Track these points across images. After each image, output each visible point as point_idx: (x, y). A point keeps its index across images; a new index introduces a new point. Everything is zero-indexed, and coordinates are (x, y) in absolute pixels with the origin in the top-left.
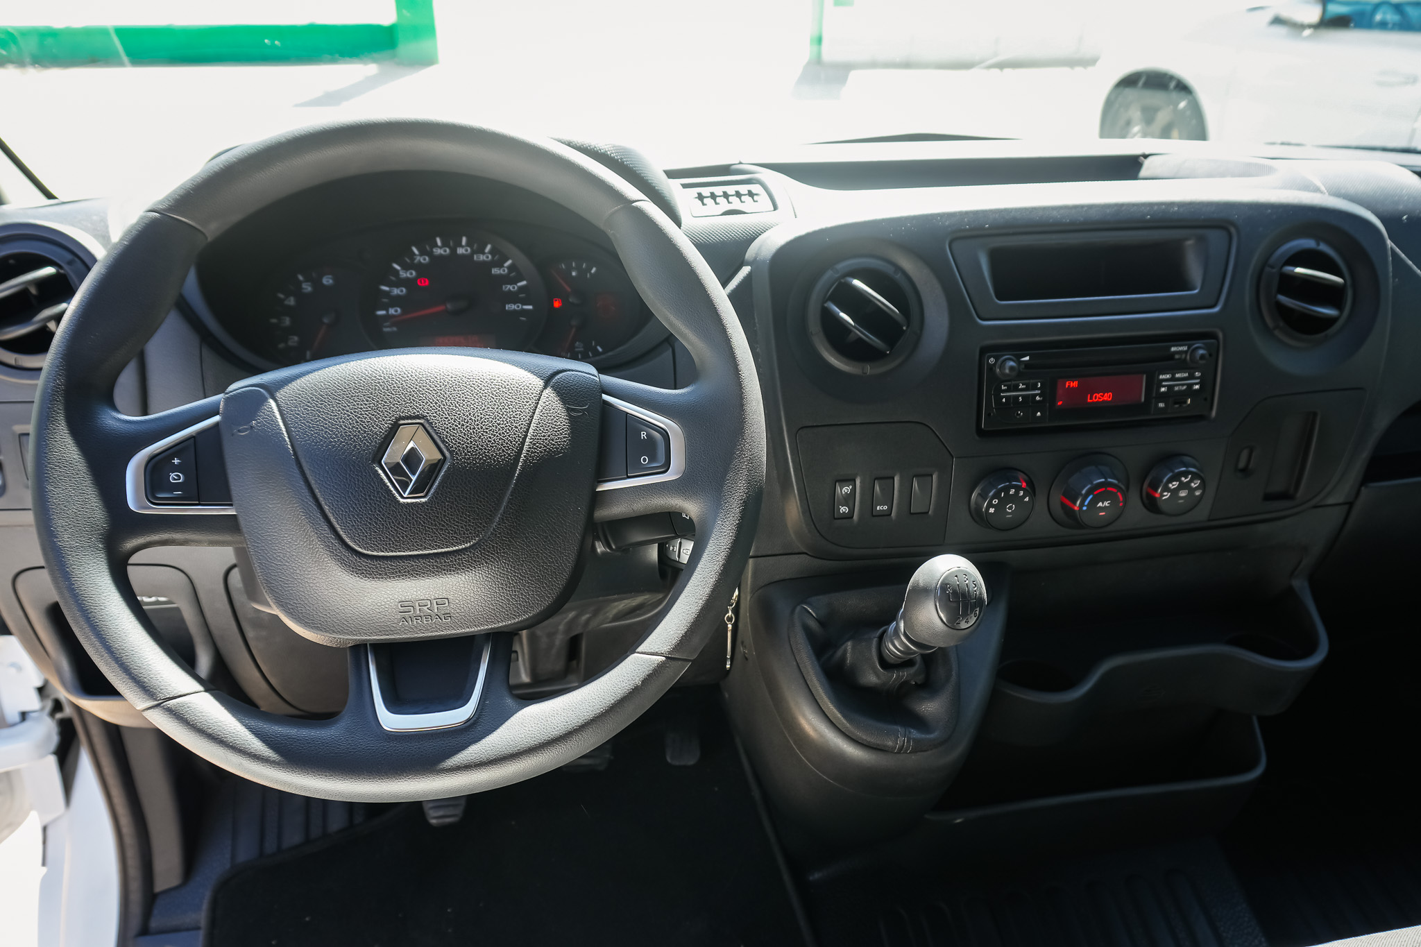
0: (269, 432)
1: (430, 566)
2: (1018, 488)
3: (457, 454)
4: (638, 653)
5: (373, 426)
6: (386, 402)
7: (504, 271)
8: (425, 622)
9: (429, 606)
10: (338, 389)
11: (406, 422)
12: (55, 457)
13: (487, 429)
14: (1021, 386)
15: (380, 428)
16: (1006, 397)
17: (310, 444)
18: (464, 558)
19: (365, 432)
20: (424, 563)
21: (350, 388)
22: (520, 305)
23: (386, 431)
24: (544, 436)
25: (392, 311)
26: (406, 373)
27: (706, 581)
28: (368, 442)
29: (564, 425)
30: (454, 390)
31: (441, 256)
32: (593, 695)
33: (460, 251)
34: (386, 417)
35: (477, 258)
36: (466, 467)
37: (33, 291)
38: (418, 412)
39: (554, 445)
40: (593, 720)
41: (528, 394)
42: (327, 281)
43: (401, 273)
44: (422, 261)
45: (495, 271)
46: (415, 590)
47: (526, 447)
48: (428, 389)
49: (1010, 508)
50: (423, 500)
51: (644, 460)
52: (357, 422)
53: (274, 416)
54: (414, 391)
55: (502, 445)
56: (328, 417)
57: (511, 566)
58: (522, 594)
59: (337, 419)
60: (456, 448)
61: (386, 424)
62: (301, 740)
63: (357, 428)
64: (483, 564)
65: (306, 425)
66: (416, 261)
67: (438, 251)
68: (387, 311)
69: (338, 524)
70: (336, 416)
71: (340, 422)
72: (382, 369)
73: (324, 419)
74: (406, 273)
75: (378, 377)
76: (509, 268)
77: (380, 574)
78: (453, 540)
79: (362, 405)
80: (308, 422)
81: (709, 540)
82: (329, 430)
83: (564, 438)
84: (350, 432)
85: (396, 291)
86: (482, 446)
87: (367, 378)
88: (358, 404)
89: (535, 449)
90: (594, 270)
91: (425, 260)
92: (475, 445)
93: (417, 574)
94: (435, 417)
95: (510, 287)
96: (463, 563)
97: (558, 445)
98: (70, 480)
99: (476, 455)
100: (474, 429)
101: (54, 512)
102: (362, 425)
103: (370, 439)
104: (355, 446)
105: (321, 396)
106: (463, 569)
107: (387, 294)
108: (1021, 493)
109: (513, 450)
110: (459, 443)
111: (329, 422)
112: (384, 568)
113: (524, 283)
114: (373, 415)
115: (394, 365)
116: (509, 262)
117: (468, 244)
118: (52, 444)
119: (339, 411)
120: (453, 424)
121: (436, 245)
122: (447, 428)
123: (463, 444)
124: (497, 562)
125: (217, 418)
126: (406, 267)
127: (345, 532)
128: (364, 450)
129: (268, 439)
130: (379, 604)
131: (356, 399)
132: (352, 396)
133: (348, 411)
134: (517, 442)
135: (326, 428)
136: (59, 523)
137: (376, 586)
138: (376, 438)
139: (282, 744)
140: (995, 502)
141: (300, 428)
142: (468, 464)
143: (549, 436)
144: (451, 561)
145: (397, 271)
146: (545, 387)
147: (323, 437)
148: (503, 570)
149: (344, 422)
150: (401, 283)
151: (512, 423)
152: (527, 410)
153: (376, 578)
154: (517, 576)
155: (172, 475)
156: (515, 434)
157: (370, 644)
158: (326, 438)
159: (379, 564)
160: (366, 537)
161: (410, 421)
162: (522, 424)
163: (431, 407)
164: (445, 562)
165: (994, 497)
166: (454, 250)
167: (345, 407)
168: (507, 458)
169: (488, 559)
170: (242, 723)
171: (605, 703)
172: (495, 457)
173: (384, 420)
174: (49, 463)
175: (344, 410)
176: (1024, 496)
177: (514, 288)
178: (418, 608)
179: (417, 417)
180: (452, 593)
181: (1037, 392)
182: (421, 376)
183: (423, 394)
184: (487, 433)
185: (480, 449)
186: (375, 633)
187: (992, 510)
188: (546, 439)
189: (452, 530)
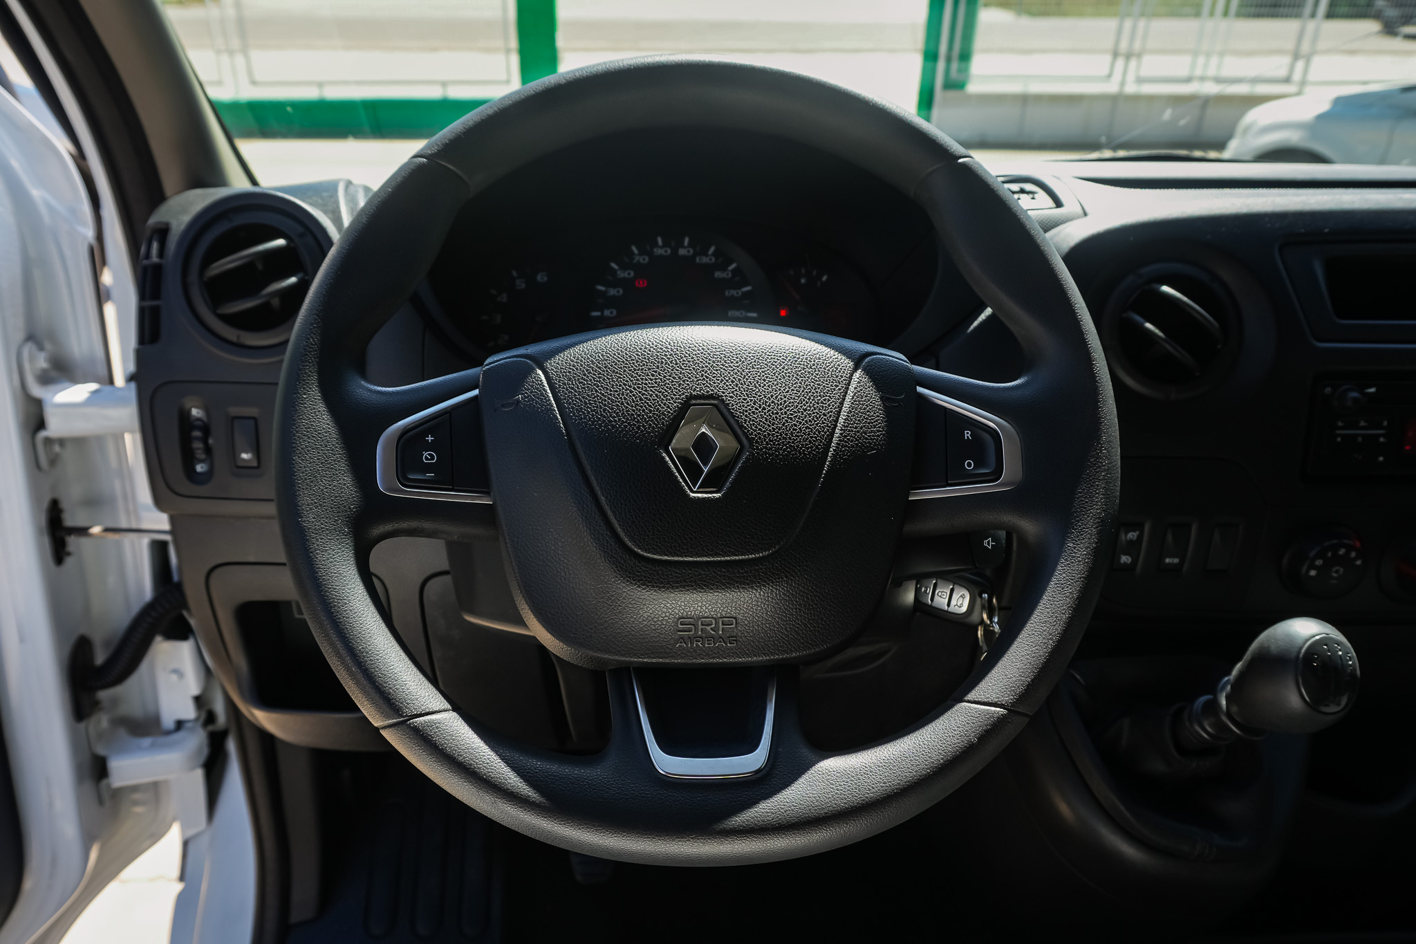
0: (538, 408)
1: (720, 576)
2: (1350, 548)
3: (757, 442)
4: (969, 702)
5: (660, 405)
6: (674, 378)
7: (728, 275)
8: (707, 645)
9: (713, 626)
10: (619, 361)
11: (698, 401)
12: (304, 425)
13: (792, 415)
14: (1362, 424)
15: (668, 407)
16: (1342, 436)
17: (586, 423)
18: (762, 569)
19: (651, 411)
20: (714, 572)
21: (632, 360)
22: (744, 313)
23: (674, 412)
24: (856, 428)
25: (607, 313)
26: (697, 345)
27: (1056, 617)
28: (654, 423)
29: (878, 416)
30: (753, 368)
31: (661, 256)
32: (915, 752)
33: (682, 252)
34: (674, 395)
35: (700, 260)
36: (767, 458)
37: (260, 267)
38: (712, 390)
39: (866, 439)
40: (917, 783)
41: (837, 377)
42: (541, 278)
43: (619, 272)
44: (641, 261)
45: (718, 274)
46: (700, 604)
47: (835, 440)
48: (723, 365)
49: (1337, 572)
50: (717, 495)
51: (969, 465)
52: (641, 399)
53: (544, 389)
54: (707, 367)
55: (809, 434)
56: (607, 393)
57: (813, 582)
58: (822, 619)
59: (618, 395)
60: (756, 436)
61: (675, 402)
62: (563, 778)
63: (641, 407)
64: (782, 578)
65: (581, 401)
66: (635, 261)
67: (659, 251)
68: (603, 313)
69: (616, 519)
70: (616, 391)
71: (621, 398)
72: (669, 340)
73: (603, 395)
74: (624, 273)
75: (664, 349)
76: (733, 271)
77: (662, 583)
78: (749, 546)
79: (646, 380)
80: (583, 397)
81: (1056, 566)
82: (609, 407)
83: (878, 431)
84: (634, 411)
85: (612, 292)
86: (786, 434)
87: (652, 349)
88: (642, 379)
89: (846, 442)
90: (825, 278)
91: (644, 260)
92: (777, 432)
93: (705, 585)
94: (732, 397)
95: (733, 292)
96: (759, 575)
97: (871, 439)
98: (318, 453)
99: (779, 445)
100: (777, 413)
101: (300, 487)
102: (647, 403)
103: (657, 420)
104: (638, 428)
105: (600, 368)
106: (759, 583)
107: (603, 294)
108: (1353, 554)
109: (821, 442)
110: (760, 429)
111: (609, 398)
112: (667, 575)
113: (749, 288)
114: (660, 392)
115: (682, 337)
116: (733, 266)
117: (690, 245)
118: (302, 411)
119: (620, 386)
120: (753, 407)
121: (656, 245)
122: (746, 411)
123: (764, 431)
124: (798, 577)
125: (476, 392)
126: (624, 267)
127: (624, 529)
128: (650, 433)
129: (537, 415)
130: (655, 620)
131: (640, 373)
132: (635, 370)
133: (630, 387)
134: (825, 433)
135: (605, 405)
136: (305, 499)
137: (655, 598)
138: (663, 419)
139: (542, 781)
140: (1319, 562)
141: (575, 404)
142: (770, 455)
143: (861, 428)
144: (746, 572)
145: (614, 271)
146: (855, 370)
147: (602, 415)
148: (804, 588)
149: (625, 399)
150: (617, 283)
151: (820, 409)
152: (837, 394)
153: (657, 587)
154: (818, 597)
155: (425, 454)
156: (824, 423)
157: (634, 668)
158: (605, 417)
159: (661, 570)
160: (648, 536)
161: (702, 401)
162: (831, 412)
163: (727, 385)
164: (739, 572)
165: (1317, 557)
166: (675, 251)
167: (627, 381)
168: (814, 450)
169: (789, 573)
170: (496, 752)
171: (933, 762)
172: (801, 448)
173: (672, 398)
174: (297, 432)
175: (625, 385)
176: (1356, 558)
177: (737, 293)
178: (700, 627)
179: (711, 397)
180: (741, 612)
181: (1382, 432)
182: (714, 350)
183: (717, 370)
184: (791, 419)
185: (784, 438)
186: (647, 654)
187: (1313, 573)
188: (858, 432)
189: (749, 535)
